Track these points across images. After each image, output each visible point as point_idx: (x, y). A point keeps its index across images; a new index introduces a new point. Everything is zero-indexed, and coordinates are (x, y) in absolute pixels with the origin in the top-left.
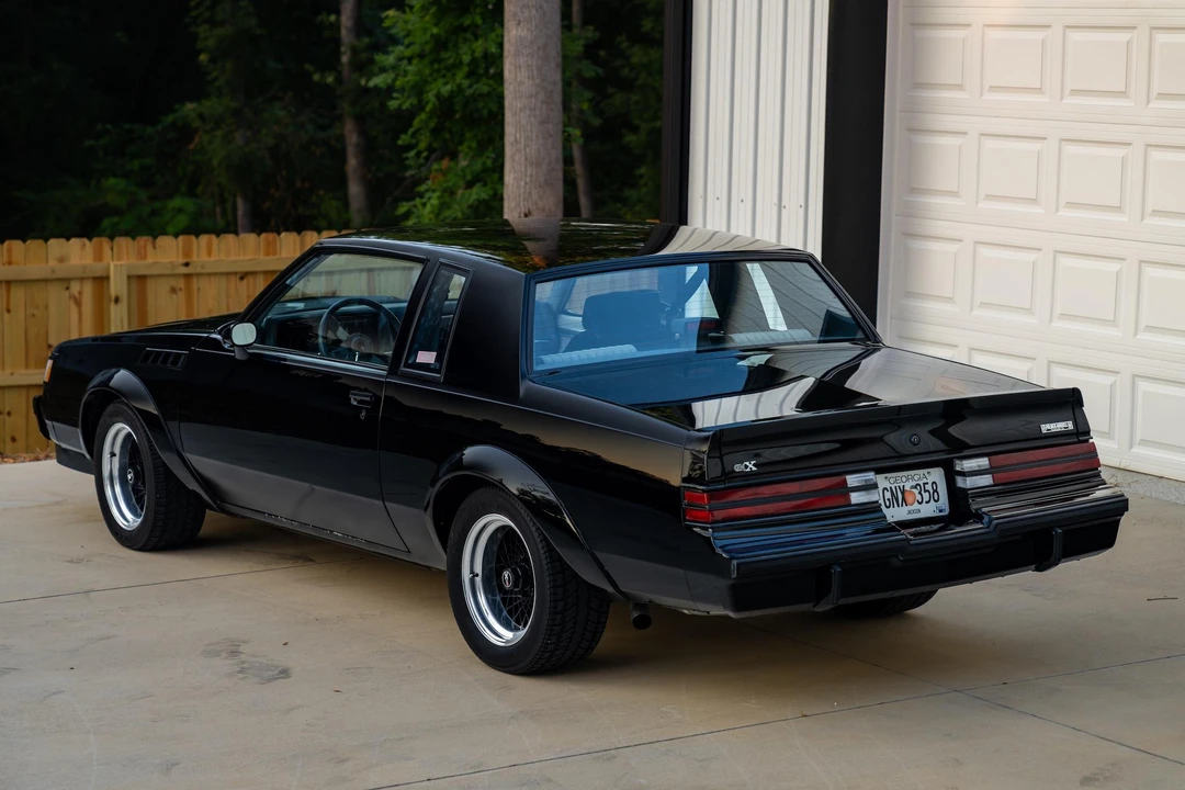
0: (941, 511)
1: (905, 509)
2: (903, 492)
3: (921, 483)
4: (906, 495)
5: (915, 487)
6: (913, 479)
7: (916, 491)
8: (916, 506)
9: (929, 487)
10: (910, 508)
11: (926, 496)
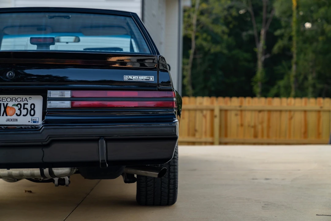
0: (34, 122)
1: (5, 118)
2: (5, 108)
3: (22, 103)
4: (8, 110)
5: (17, 105)
6: (16, 100)
7: (16, 108)
8: (15, 117)
9: (28, 107)
10: (9, 117)
11: (24, 112)
